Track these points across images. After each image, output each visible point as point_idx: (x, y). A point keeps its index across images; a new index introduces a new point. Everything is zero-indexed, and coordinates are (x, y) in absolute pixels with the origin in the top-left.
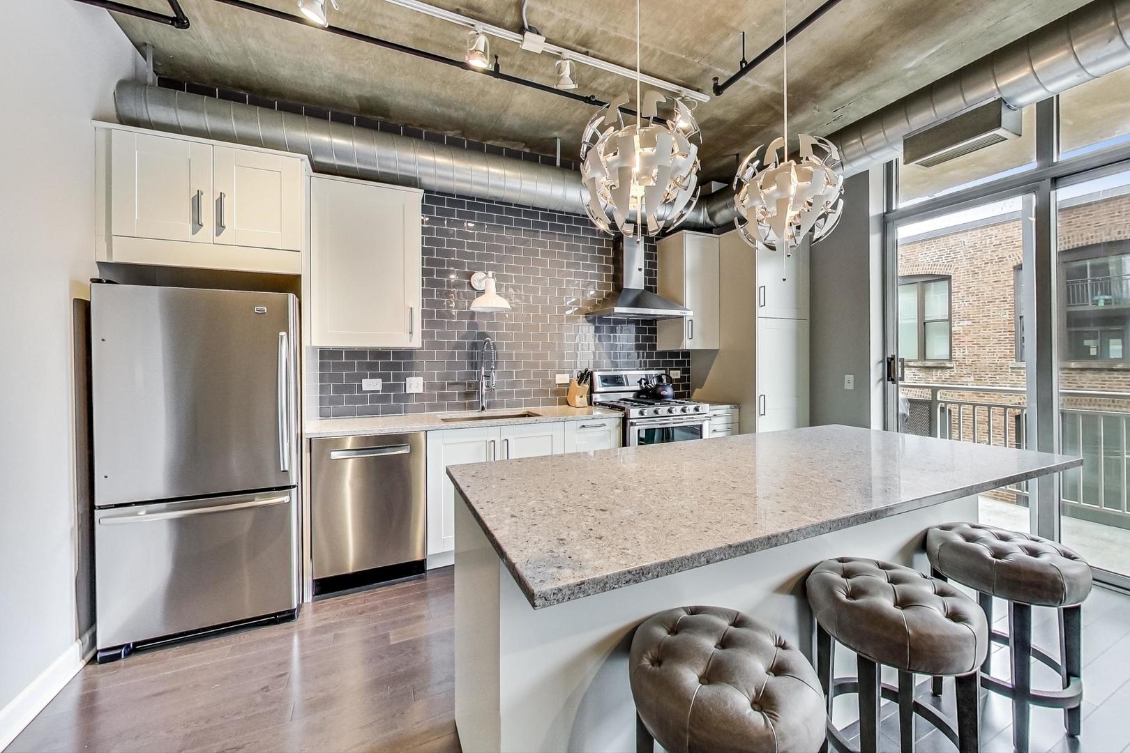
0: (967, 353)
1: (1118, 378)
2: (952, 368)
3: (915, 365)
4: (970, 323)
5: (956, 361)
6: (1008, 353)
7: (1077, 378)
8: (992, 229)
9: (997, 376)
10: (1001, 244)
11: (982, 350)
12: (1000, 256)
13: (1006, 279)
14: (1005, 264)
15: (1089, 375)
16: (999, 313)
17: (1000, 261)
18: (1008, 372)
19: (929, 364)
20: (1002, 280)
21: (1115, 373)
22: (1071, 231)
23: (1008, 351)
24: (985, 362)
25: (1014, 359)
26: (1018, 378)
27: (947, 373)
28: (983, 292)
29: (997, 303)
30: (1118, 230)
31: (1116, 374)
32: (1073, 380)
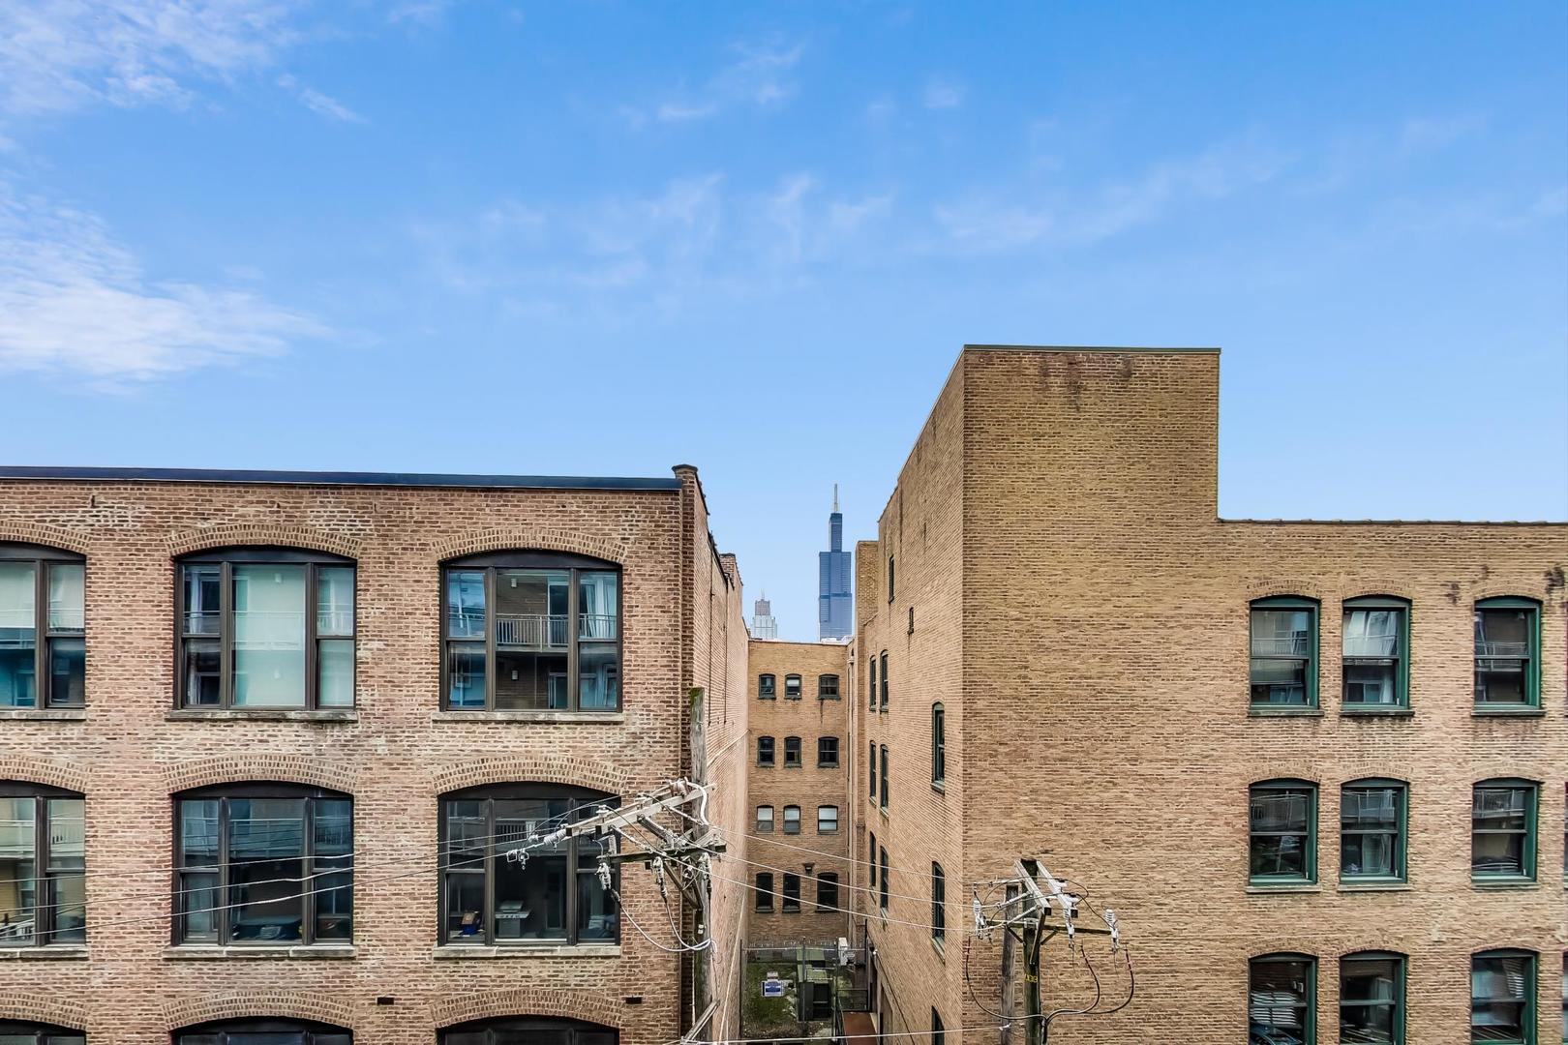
0: (376, 697)
1: (540, 733)
2: (356, 722)
3: (299, 717)
4: (381, 645)
5: (362, 709)
6: (430, 698)
7: (503, 735)
8: (412, 495)
9: (416, 735)
10: (423, 522)
11: (396, 693)
12: (422, 542)
13: (429, 579)
14: (428, 555)
15: (514, 729)
16: (420, 634)
17: (422, 550)
18: (429, 727)
19: (321, 714)
20: (425, 580)
21: (538, 726)
22: (499, 524)
23: (430, 694)
24: (402, 711)
25: (438, 707)
26: (441, 737)
27: (349, 732)
28: (401, 595)
29: (418, 616)
30: (542, 535)
31: (538, 728)
32: (500, 738)
